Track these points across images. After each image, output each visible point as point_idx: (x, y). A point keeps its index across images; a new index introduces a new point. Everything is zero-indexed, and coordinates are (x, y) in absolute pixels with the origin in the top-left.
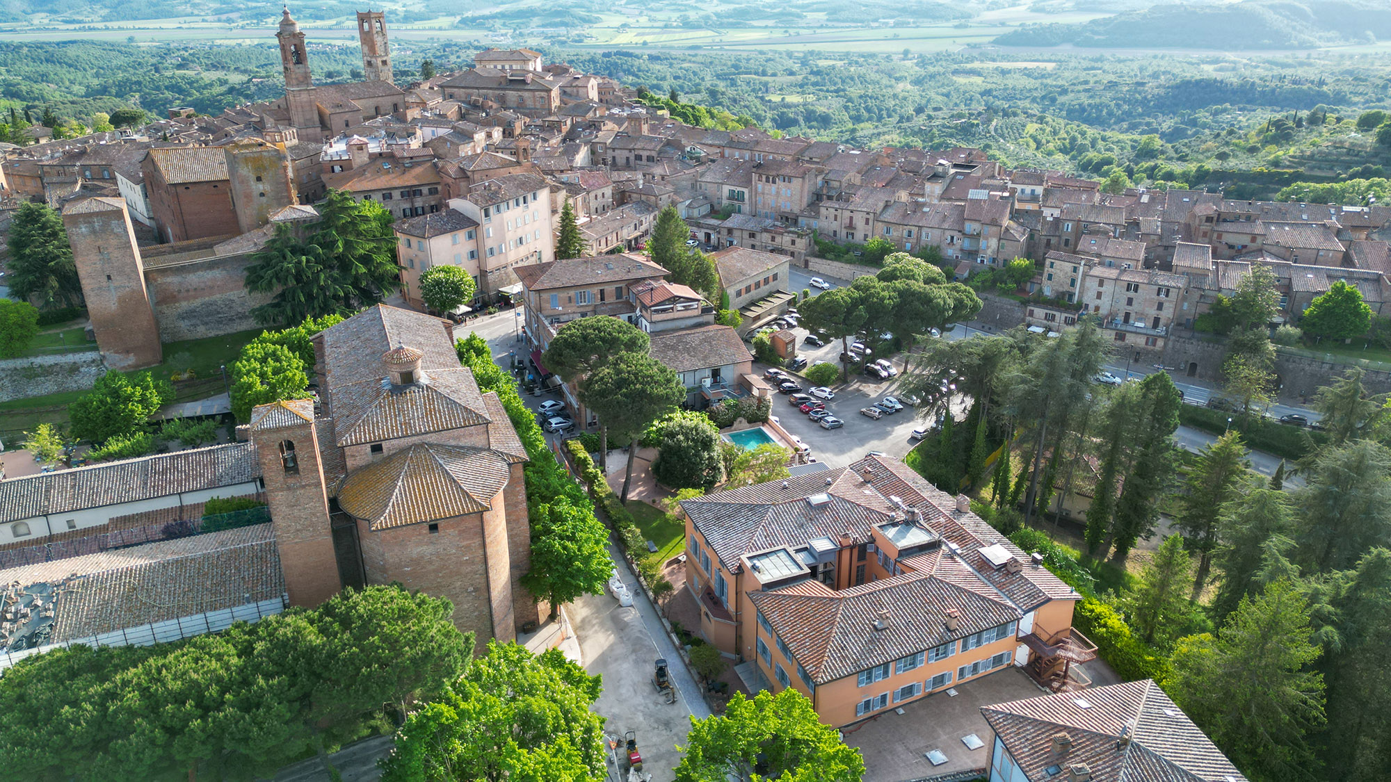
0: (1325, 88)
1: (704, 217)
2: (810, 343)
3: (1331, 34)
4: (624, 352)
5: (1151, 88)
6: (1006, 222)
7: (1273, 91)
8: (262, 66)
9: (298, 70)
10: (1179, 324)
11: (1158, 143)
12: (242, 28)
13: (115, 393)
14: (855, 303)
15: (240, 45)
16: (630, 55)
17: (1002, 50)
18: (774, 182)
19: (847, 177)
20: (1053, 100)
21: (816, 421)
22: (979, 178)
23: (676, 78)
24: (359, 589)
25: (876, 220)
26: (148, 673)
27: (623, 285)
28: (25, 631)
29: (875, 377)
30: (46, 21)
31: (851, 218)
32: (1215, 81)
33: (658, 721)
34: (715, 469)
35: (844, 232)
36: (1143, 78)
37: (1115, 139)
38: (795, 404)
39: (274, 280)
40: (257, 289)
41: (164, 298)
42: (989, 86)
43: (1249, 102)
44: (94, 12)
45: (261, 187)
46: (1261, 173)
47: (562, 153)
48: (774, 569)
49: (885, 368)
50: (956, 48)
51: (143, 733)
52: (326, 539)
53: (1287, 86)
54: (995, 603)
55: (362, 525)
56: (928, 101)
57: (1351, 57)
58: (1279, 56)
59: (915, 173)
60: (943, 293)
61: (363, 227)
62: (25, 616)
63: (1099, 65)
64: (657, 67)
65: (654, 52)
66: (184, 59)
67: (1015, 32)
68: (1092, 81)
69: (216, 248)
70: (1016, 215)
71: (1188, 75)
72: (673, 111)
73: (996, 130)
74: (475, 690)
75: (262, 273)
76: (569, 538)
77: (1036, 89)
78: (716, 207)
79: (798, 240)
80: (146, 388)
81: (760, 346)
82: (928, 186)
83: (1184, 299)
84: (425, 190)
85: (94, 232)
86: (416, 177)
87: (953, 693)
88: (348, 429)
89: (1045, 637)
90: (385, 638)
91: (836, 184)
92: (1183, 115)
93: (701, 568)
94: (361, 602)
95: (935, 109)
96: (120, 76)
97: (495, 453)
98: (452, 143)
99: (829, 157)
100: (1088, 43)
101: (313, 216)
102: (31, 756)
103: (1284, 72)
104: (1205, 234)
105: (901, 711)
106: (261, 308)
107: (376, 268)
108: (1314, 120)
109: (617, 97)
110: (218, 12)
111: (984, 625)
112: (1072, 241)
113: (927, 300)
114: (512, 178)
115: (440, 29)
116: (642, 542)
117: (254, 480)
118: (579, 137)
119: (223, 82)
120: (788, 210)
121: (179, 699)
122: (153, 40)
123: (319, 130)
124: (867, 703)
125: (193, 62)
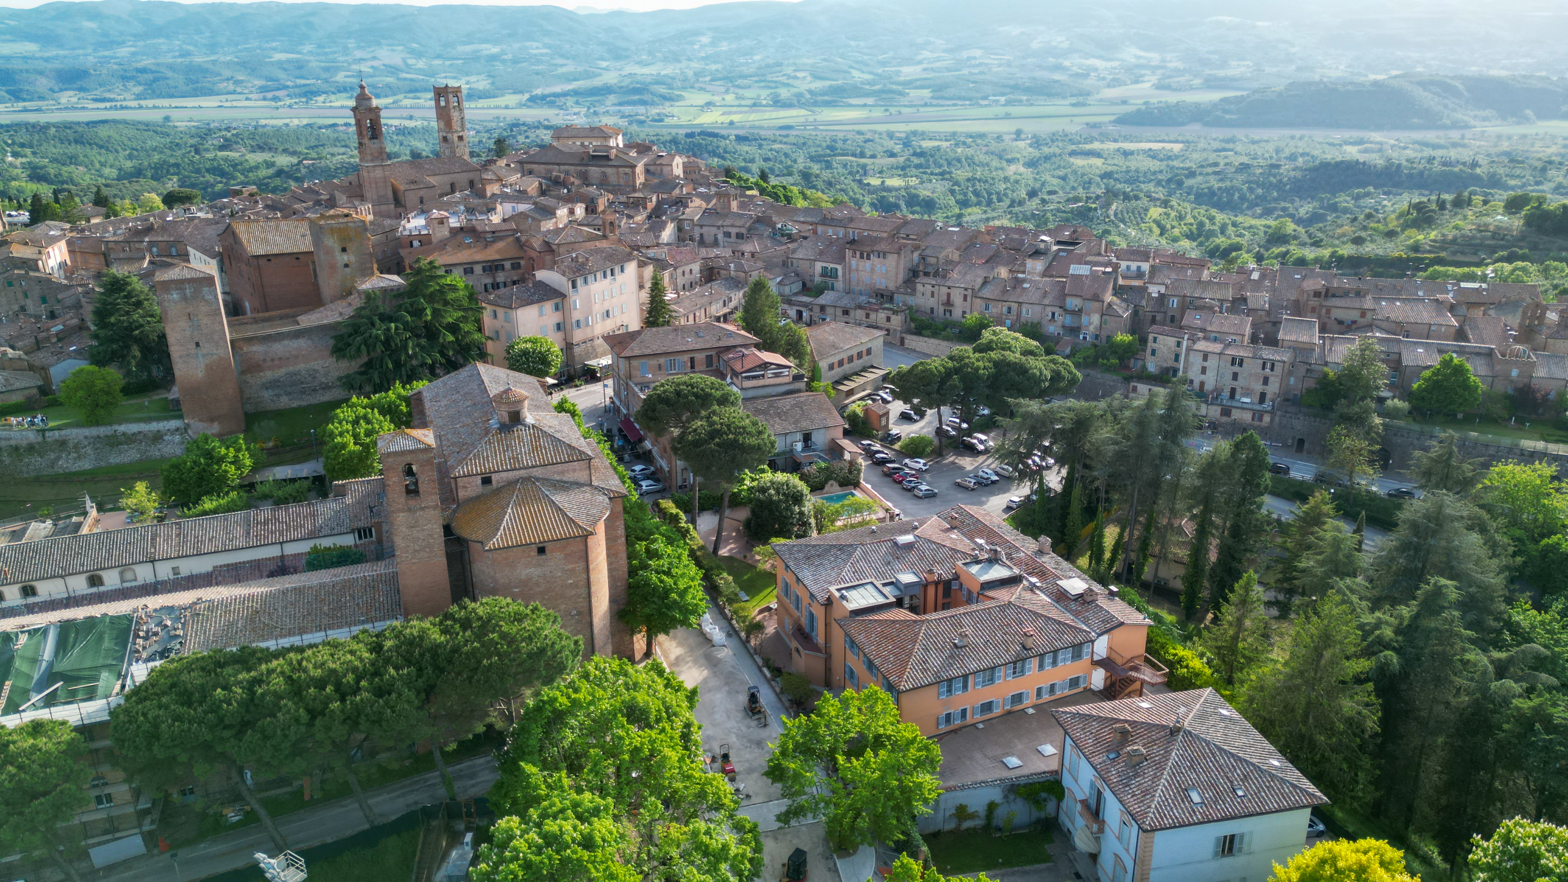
0: (1478, 171)
1: (796, 294)
2: (905, 417)
3: (1487, 113)
4: (716, 407)
5: (1286, 169)
6: (1109, 297)
7: (1421, 173)
8: (312, 148)
9: (372, 145)
10: (1287, 400)
11: (1290, 227)
12: (290, 106)
13: (209, 455)
14: (949, 373)
15: (287, 125)
16: (715, 135)
17: (1125, 130)
18: (868, 258)
19: (944, 253)
20: (1180, 184)
21: (909, 490)
22: (1083, 255)
23: (766, 160)
24: (474, 600)
25: (975, 296)
26: (290, 664)
27: (713, 353)
28: (156, 647)
29: (972, 450)
30: (75, 100)
31: (949, 295)
32: (1357, 162)
33: (750, 741)
34: (806, 524)
35: (941, 309)
36: (1279, 159)
37: (1247, 225)
38: (889, 475)
39: (363, 347)
40: (344, 357)
41: (250, 367)
42: (1110, 169)
43: (1396, 185)
44: (126, 89)
45: (345, 258)
46: (1400, 259)
47: (648, 230)
48: (860, 599)
49: (981, 442)
50: (1074, 128)
51: (289, 712)
52: (441, 561)
53: (1437, 167)
54: (1070, 627)
55: (475, 547)
56: (1043, 184)
57: (1509, 138)
58: (1430, 136)
59: (1017, 250)
60: (1040, 365)
61: (451, 296)
62: (156, 634)
63: (1231, 146)
64: (745, 148)
65: (741, 133)
66: (226, 140)
67: (1139, 111)
68: (1222, 162)
69: (299, 318)
70: (1118, 291)
71: (1328, 157)
72: (763, 191)
73: (1116, 215)
74: (585, 686)
75: (350, 340)
76: (664, 573)
77: (1161, 172)
78: (809, 285)
79: (893, 317)
80: (238, 450)
81: (853, 419)
82: (1030, 263)
83: (1290, 373)
84: (508, 265)
85: (185, 299)
86: (497, 252)
87: (1031, 711)
88: (460, 462)
89: (1119, 661)
90: (504, 636)
91: (932, 260)
92: (1321, 200)
93: (792, 607)
94: (480, 607)
95: (1050, 193)
96: (156, 157)
97: (596, 488)
98: (534, 219)
99: (927, 234)
100: (1218, 123)
101: (400, 285)
102: (189, 729)
103: (1433, 153)
104: (1313, 310)
105: (981, 726)
106: (348, 376)
107: (464, 337)
108: (1459, 203)
109: (703, 176)
110: (263, 89)
111: (1058, 645)
112: (1178, 316)
113: (1022, 370)
114: (598, 251)
115: (507, 107)
116: (734, 587)
117: (353, 531)
118: (665, 213)
119: (269, 165)
120: (883, 287)
121: (320, 684)
122: (191, 120)
123: (392, 207)
124: (948, 716)
125: (237, 143)
